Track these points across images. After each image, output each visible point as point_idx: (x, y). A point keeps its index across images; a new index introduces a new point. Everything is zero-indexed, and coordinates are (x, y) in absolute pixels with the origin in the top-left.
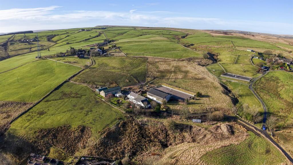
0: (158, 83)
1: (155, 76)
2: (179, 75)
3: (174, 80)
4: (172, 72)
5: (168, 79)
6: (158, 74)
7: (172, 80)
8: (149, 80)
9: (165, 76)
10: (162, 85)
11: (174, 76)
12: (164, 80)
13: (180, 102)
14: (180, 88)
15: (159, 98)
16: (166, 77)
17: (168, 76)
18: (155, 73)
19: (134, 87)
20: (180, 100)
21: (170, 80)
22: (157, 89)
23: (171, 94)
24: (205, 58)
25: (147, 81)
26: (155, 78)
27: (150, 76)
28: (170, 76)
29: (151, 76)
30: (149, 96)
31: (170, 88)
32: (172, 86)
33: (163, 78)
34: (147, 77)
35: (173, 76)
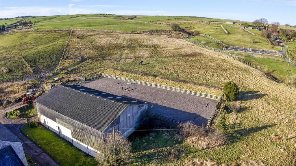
0: (92, 69)
1: (86, 56)
2: (141, 51)
3: (133, 59)
4: (124, 47)
5: (118, 60)
6: (92, 52)
7: (127, 60)
8: (67, 65)
9: (110, 55)
10: (103, 75)
11: (132, 53)
12: (107, 63)
13: (188, 134)
14: (156, 76)
15: (83, 129)
16: (113, 56)
17: (116, 54)
18: (87, 50)
19: (12, 85)
20: (187, 127)
21: (122, 61)
22: (88, 85)
23: (140, 103)
24: (176, 31)
25: (59, 67)
26: (83, 60)
27: (73, 56)
28: (121, 55)
29: (76, 56)
30: (45, 118)
31: (127, 78)
32: (131, 75)
33: (105, 58)
34: (63, 58)
35: (127, 54)
